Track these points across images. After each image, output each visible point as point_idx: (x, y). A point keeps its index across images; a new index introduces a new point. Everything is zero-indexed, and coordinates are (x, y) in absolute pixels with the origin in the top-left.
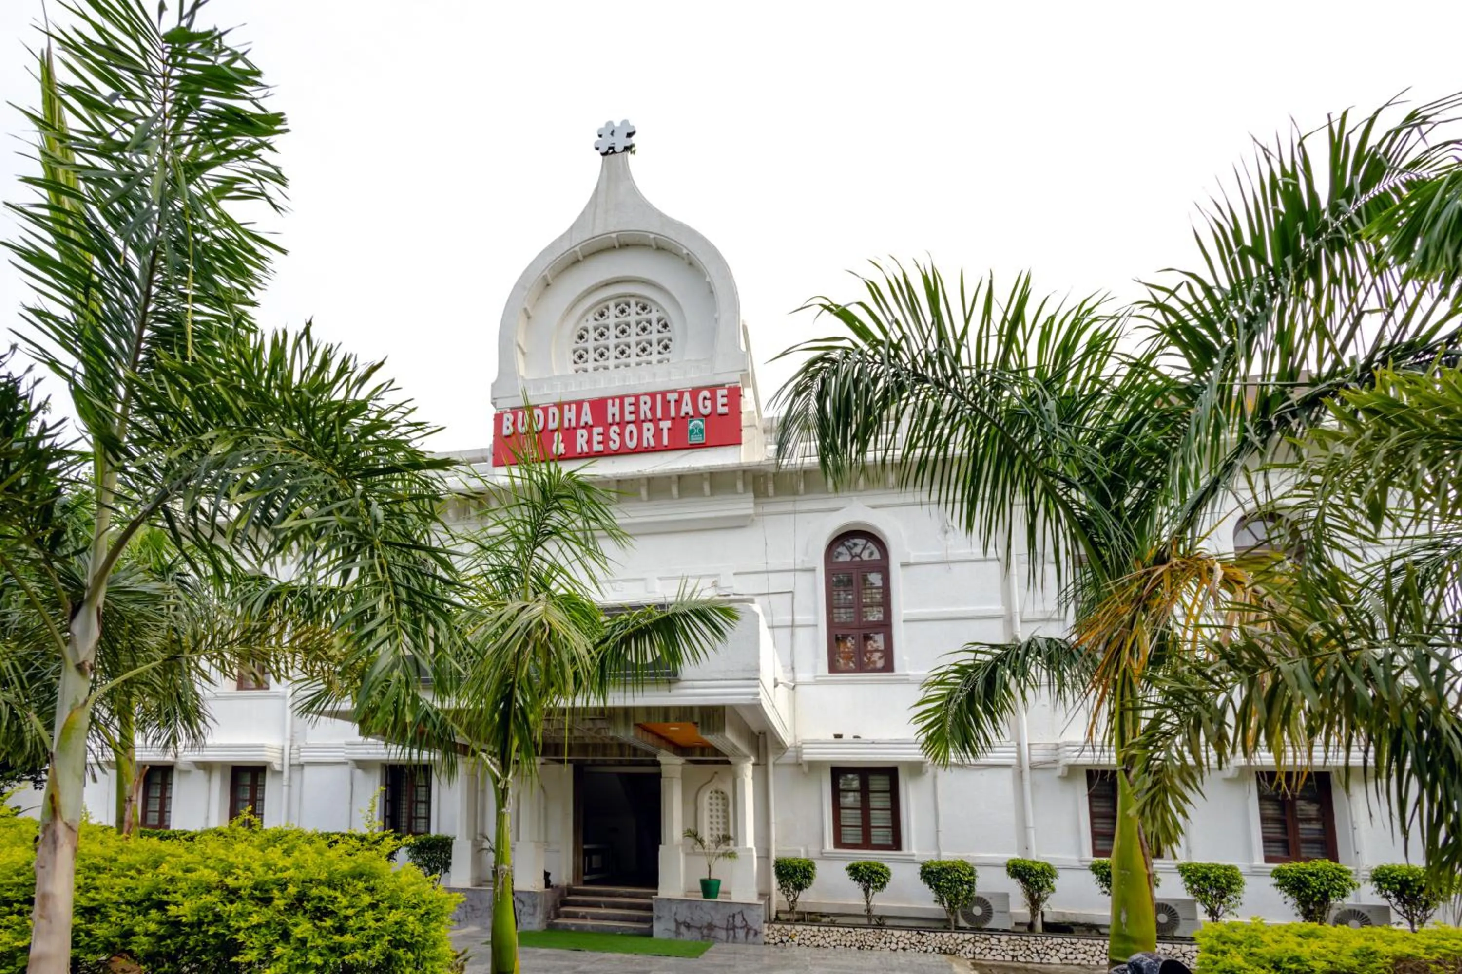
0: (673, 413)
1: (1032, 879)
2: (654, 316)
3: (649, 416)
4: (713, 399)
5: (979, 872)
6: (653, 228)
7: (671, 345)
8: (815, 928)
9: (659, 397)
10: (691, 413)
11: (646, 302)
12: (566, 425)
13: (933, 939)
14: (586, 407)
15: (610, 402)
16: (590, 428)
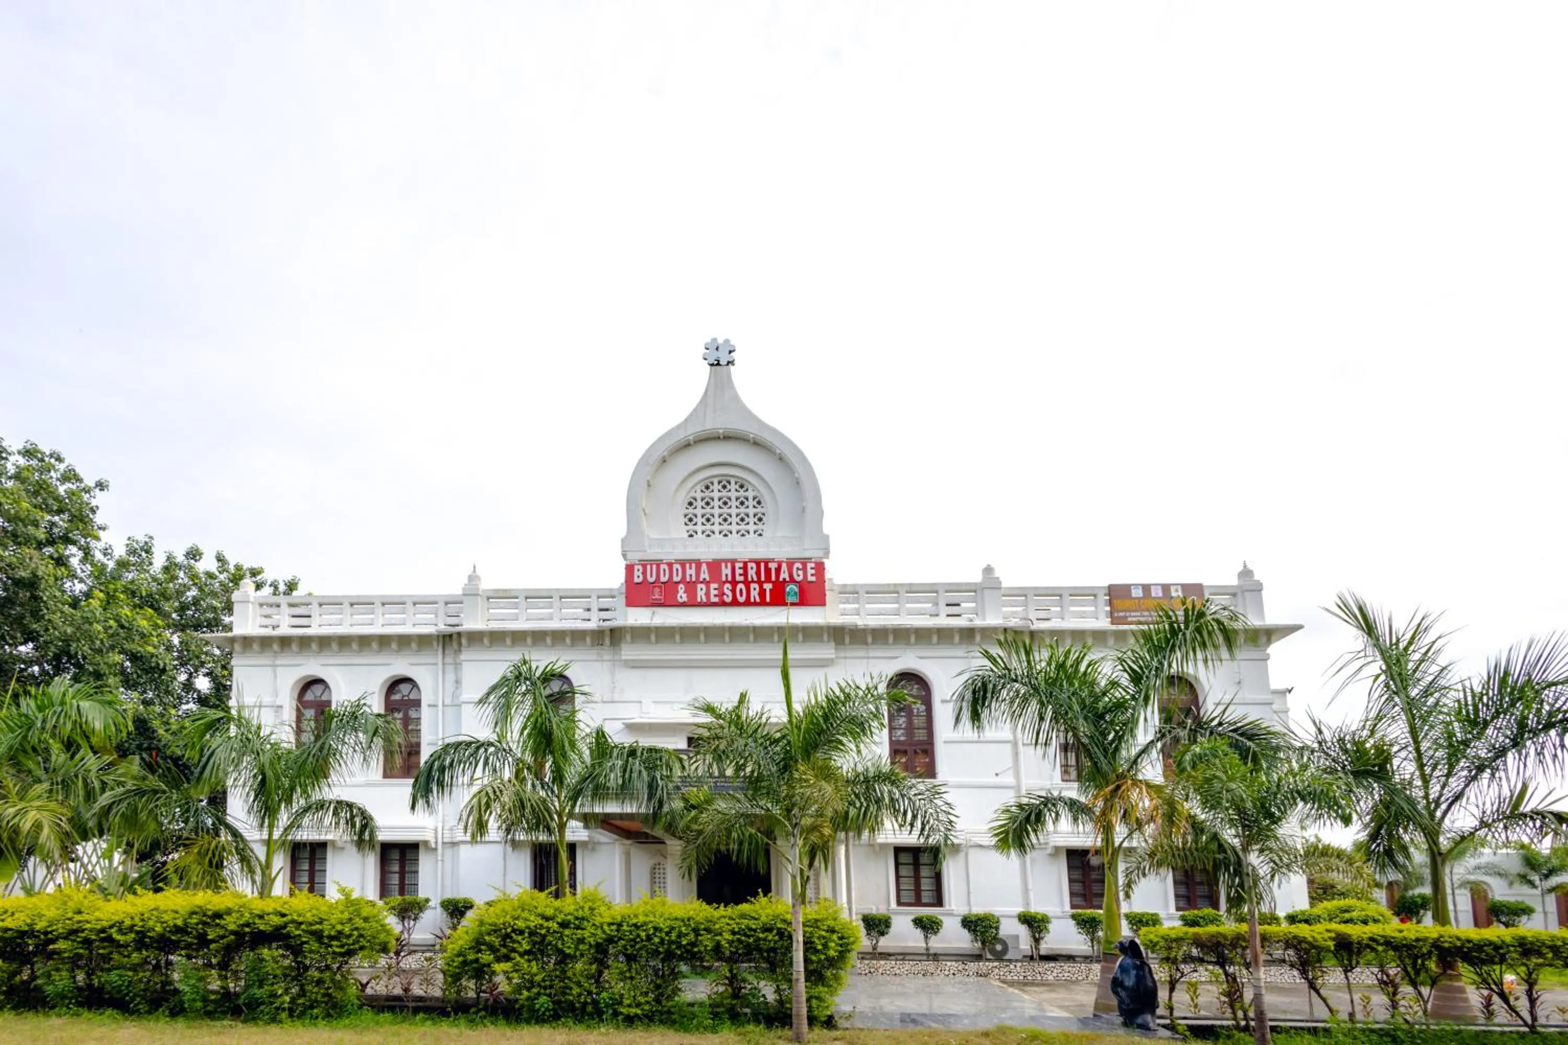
0: (773, 578)
1: (1036, 925)
2: (750, 494)
3: (755, 579)
4: (804, 569)
5: (1002, 920)
6: (751, 430)
7: (765, 519)
8: (893, 962)
9: (762, 565)
10: (788, 579)
11: (744, 482)
12: (688, 579)
13: (973, 966)
14: (704, 567)
15: (723, 565)
16: (707, 584)
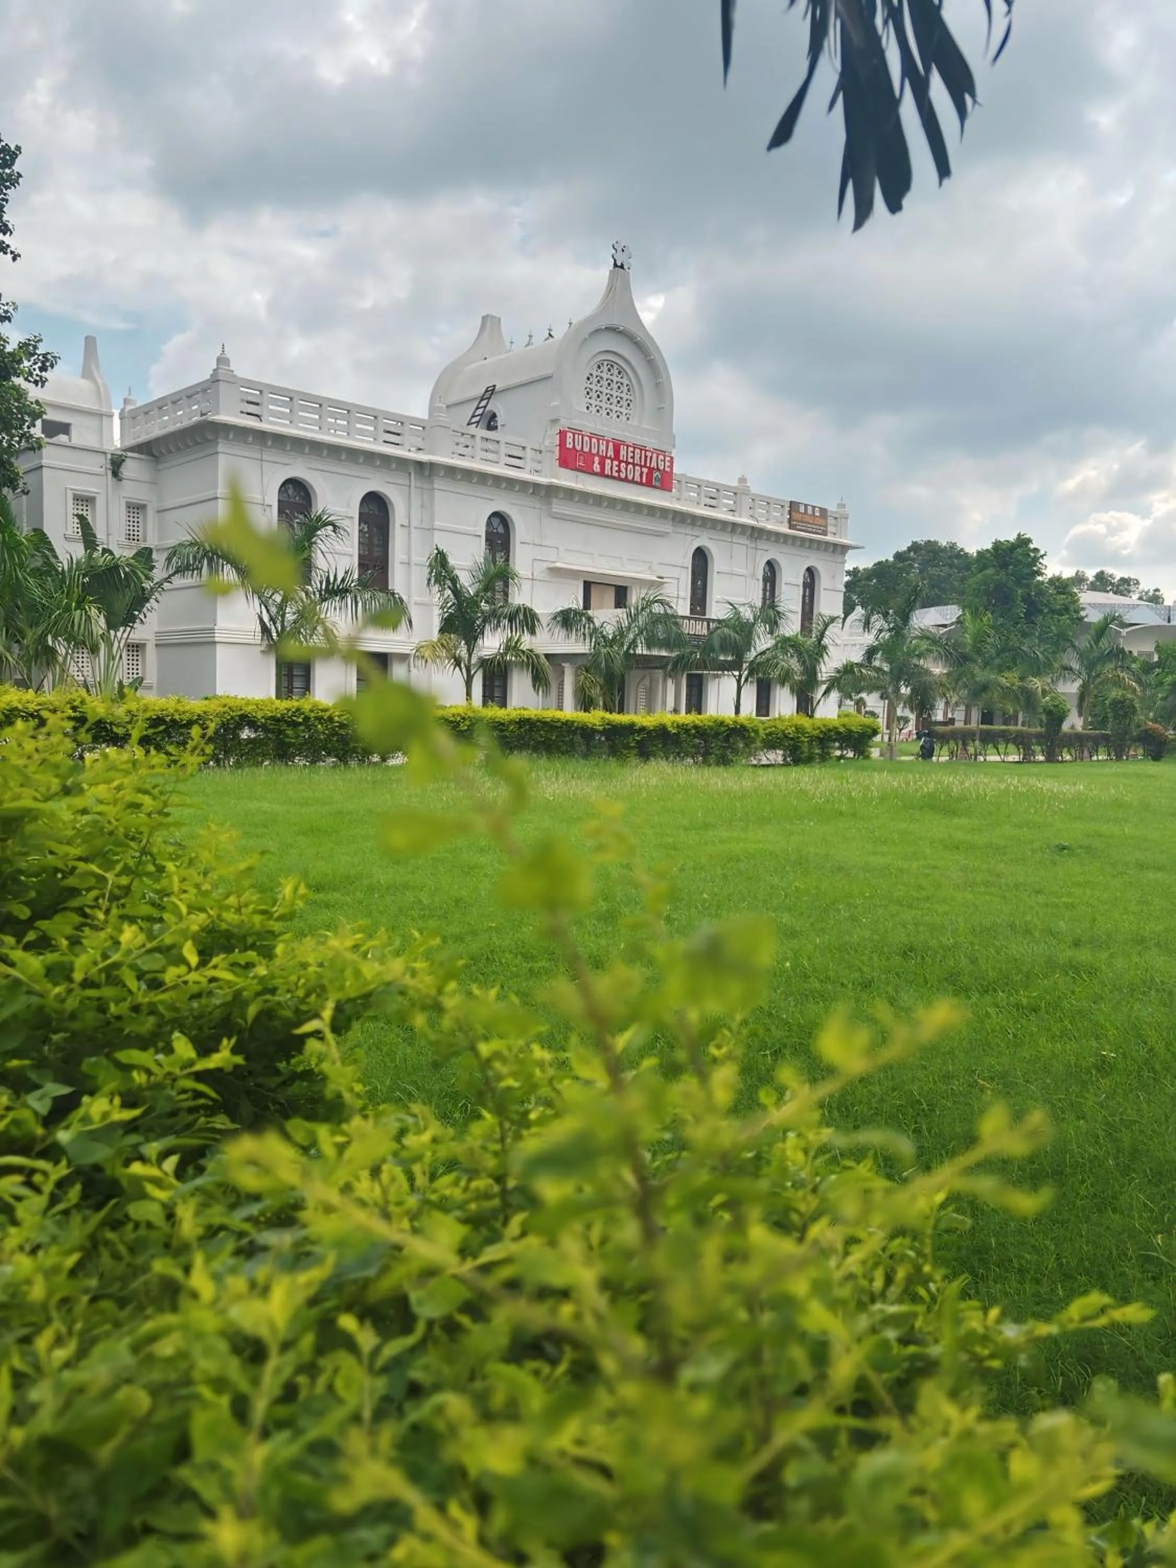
0: (648, 464)
2: (625, 382)
3: (639, 462)
4: (664, 460)
7: (631, 405)
9: (643, 453)
10: (655, 466)
11: (622, 370)
12: (600, 453)
14: (611, 445)
15: (620, 445)
16: (612, 460)
